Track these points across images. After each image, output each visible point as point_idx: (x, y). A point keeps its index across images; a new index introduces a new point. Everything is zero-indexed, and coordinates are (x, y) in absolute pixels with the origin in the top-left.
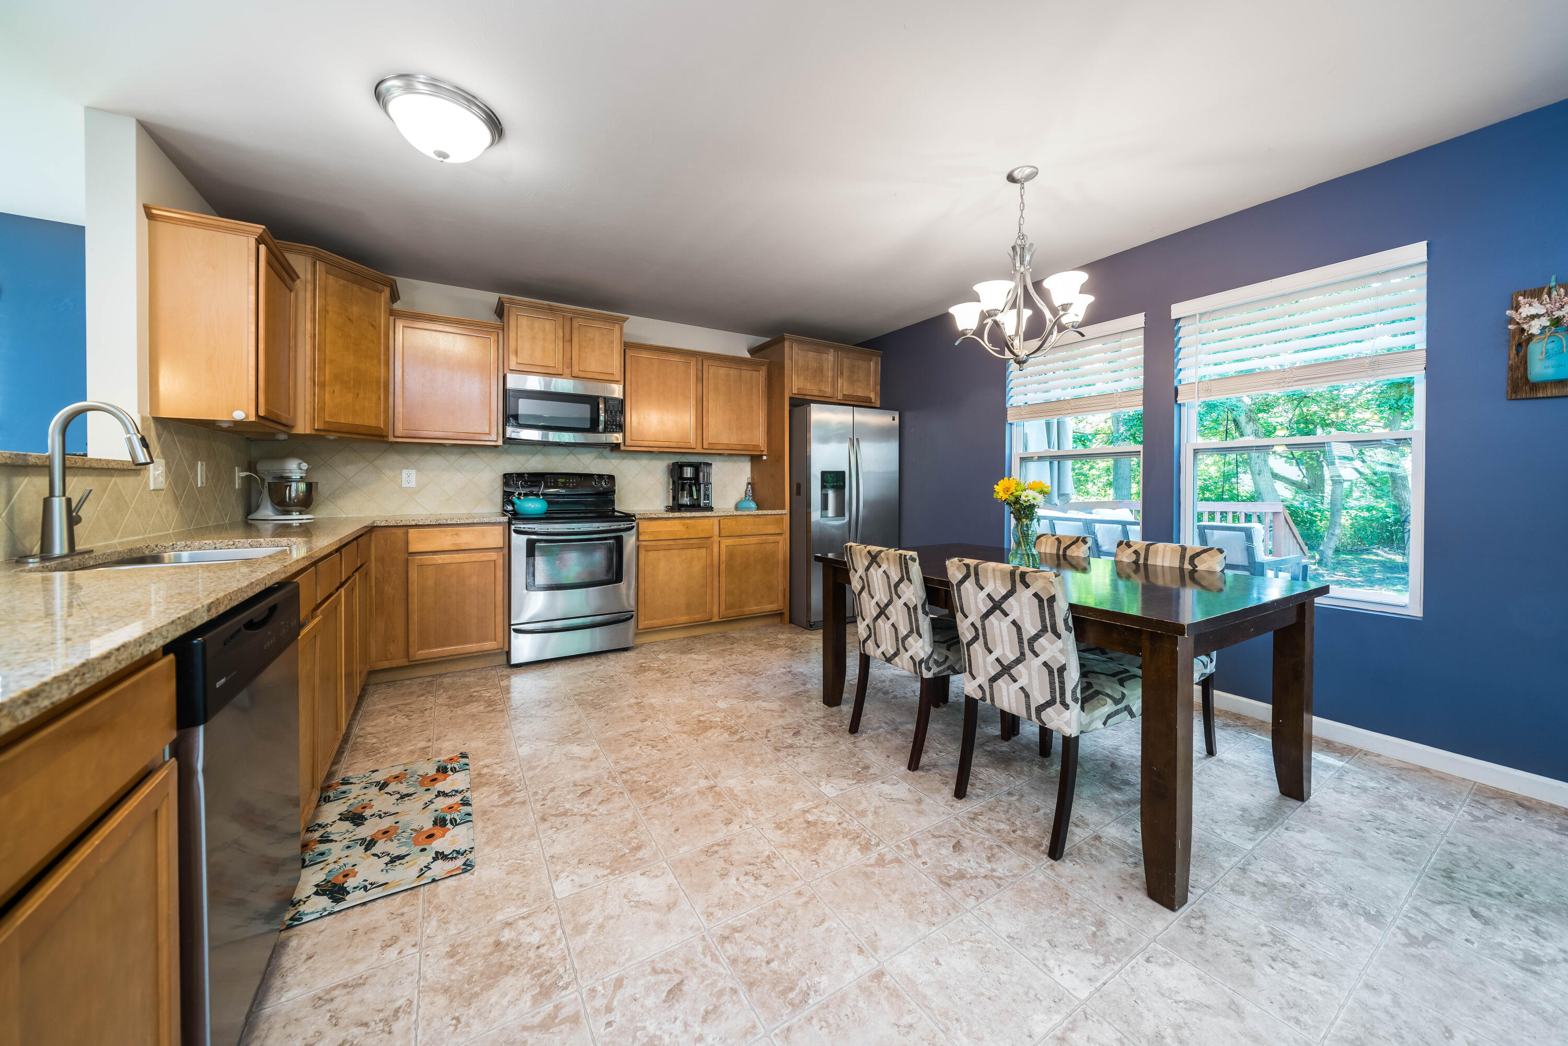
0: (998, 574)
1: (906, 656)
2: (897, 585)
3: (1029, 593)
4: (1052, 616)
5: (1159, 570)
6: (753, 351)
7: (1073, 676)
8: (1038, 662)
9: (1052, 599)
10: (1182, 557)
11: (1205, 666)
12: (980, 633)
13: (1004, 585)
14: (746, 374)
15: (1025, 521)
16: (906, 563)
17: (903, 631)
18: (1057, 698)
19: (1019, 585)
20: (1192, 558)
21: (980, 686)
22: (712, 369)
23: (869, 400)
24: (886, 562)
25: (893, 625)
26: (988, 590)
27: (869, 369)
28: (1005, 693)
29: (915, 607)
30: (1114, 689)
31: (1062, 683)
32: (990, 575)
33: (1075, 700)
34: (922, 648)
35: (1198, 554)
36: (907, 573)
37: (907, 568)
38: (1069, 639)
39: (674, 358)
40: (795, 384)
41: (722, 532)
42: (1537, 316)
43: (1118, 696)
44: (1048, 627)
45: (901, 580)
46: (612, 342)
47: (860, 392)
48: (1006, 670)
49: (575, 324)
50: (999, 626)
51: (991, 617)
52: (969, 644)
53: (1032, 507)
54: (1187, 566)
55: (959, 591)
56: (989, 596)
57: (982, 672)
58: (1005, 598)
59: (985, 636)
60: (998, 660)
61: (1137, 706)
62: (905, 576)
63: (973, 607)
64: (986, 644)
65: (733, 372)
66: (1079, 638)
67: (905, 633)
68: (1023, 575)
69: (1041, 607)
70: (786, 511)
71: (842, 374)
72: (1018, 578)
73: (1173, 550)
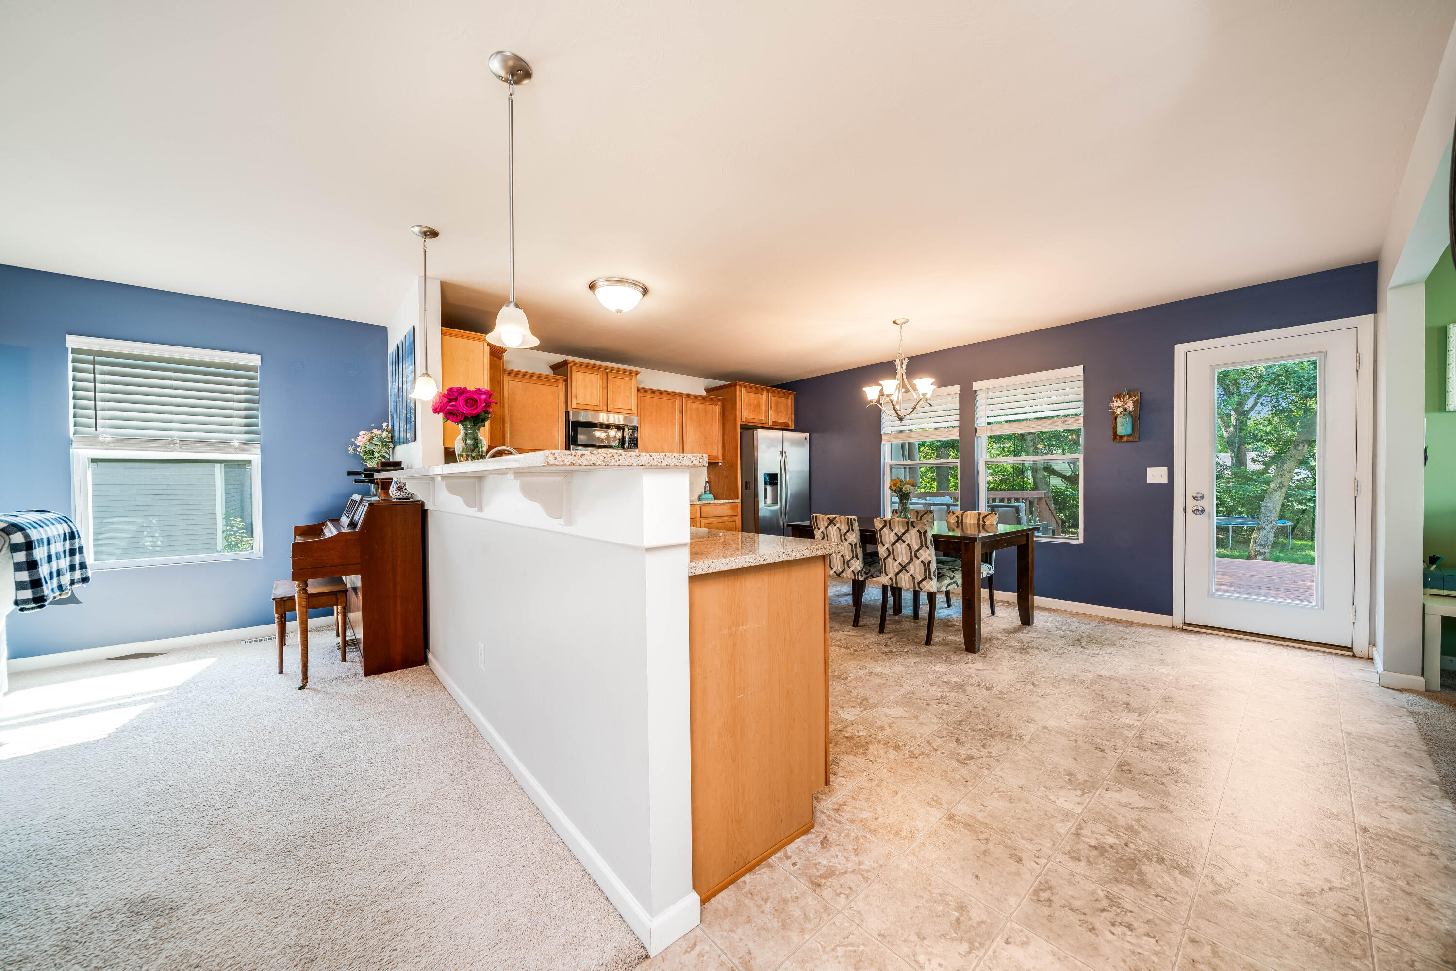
0: (900, 523)
1: (850, 571)
2: (845, 534)
3: (915, 530)
4: (925, 539)
5: (968, 525)
6: (708, 390)
7: (934, 566)
8: (919, 561)
9: (925, 532)
10: (979, 518)
11: (989, 570)
12: (891, 553)
13: (903, 529)
14: (709, 407)
15: (904, 501)
16: (851, 522)
17: (848, 558)
18: (927, 576)
19: (911, 527)
20: (984, 518)
21: (891, 579)
22: (689, 404)
23: (787, 425)
24: (839, 522)
25: (842, 556)
26: (895, 531)
27: (787, 404)
28: (903, 579)
29: (855, 545)
30: (951, 574)
31: (929, 569)
32: (897, 524)
33: (935, 576)
34: (859, 565)
35: (986, 516)
36: (852, 527)
37: (852, 525)
38: (932, 549)
39: (667, 397)
40: (744, 414)
41: (702, 514)
42: (1119, 407)
43: (952, 576)
44: (923, 545)
45: (848, 531)
46: (631, 388)
47: (782, 420)
48: (903, 568)
49: (610, 376)
50: (901, 548)
51: (897, 544)
52: (885, 559)
53: (908, 493)
54: (981, 522)
55: (880, 533)
56: (896, 534)
57: (891, 571)
58: (904, 534)
59: (893, 553)
60: (900, 564)
61: (960, 582)
62: (851, 528)
63: (887, 540)
64: (894, 557)
65: (701, 406)
66: (936, 549)
67: (849, 558)
68: (912, 523)
69: (920, 536)
70: (739, 500)
71: (771, 408)
72: (910, 524)
73: (975, 515)
